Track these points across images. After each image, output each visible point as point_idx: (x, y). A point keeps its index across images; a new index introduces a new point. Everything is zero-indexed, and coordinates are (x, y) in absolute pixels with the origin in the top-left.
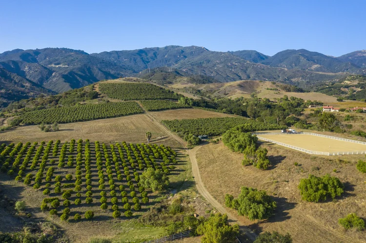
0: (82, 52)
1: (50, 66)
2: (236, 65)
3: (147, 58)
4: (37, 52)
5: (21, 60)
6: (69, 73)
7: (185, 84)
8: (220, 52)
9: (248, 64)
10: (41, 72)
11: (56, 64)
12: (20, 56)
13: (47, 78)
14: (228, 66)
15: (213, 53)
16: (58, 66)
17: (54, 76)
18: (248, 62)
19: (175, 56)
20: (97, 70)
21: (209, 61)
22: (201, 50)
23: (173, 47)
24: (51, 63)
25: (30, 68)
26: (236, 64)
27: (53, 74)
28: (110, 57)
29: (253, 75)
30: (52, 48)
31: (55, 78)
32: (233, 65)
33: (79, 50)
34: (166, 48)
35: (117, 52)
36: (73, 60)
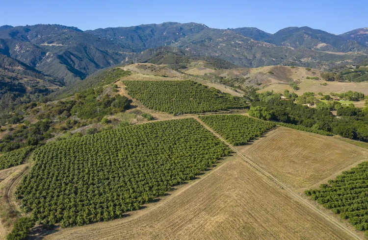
0: (76, 29)
1: (42, 45)
2: (239, 44)
3: (144, 36)
4: (27, 29)
5: (10, 38)
6: (64, 53)
7: (203, 69)
8: (222, 30)
9: (252, 42)
10: (33, 52)
11: (49, 43)
12: (10, 34)
13: (40, 59)
14: (231, 45)
15: (214, 30)
16: (51, 45)
17: (48, 57)
18: (252, 40)
19: (174, 34)
20: (94, 50)
21: (211, 39)
22: (201, 28)
23: (171, 23)
24: (43, 42)
25: (21, 47)
26: (240, 42)
27: (47, 54)
28: (105, 35)
29: (259, 55)
30: (44, 25)
31: (50, 58)
32: (236, 43)
33: (73, 27)
34: (164, 24)
35: (112, 29)
36: (67, 38)
